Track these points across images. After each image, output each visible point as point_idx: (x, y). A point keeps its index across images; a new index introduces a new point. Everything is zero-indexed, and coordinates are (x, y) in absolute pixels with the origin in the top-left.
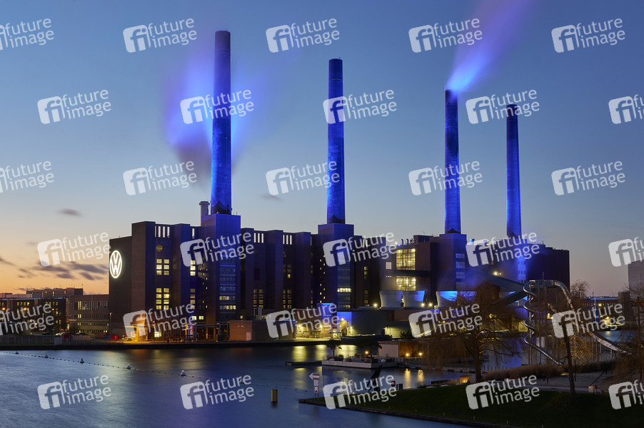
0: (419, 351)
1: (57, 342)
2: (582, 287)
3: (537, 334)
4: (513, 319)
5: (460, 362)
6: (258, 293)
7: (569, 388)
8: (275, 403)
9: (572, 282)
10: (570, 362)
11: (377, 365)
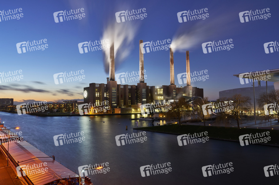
0: (164, 115)
1: (71, 114)
2: (207, 98)
3: (195, 111)
4: (189, 107)
5: (175, 118)
6: (122, 101)
7: (204, 125)
8: (127, 129)
9: (204, 97)
10: (204, 118)
11: (153, 119)
